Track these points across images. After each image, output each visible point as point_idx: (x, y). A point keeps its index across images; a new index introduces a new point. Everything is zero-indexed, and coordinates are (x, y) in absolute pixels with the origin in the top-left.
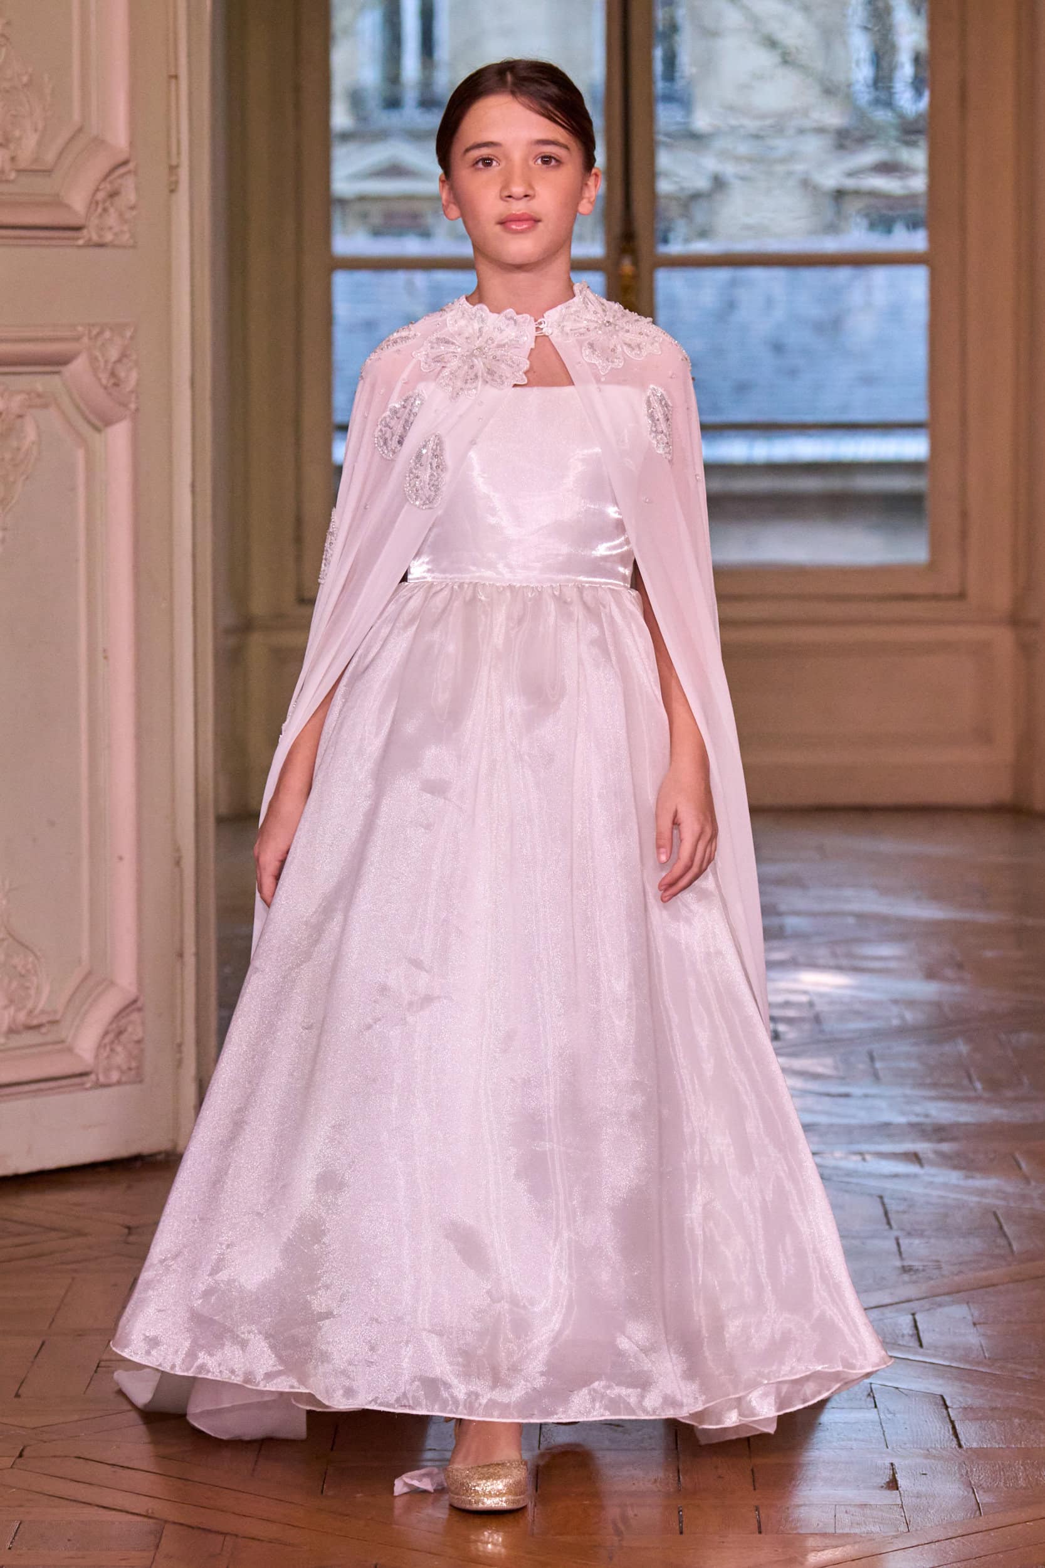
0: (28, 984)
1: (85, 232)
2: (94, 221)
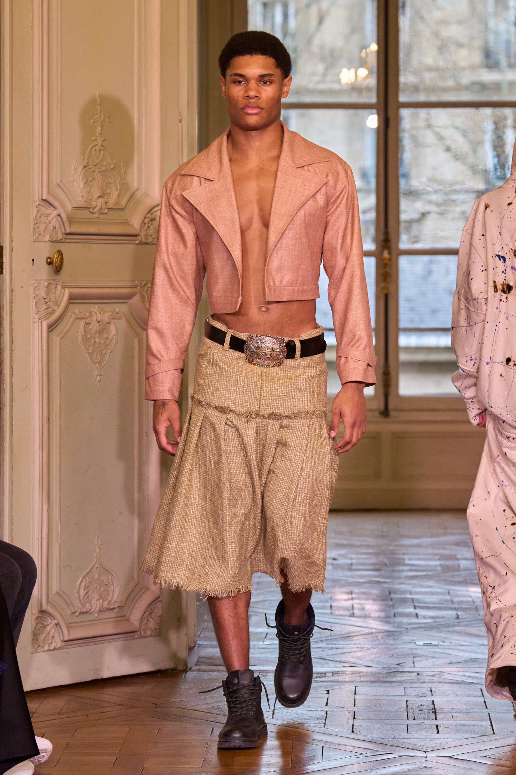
0: (109, 589)
1: (139, 238)
2: (143, 232)
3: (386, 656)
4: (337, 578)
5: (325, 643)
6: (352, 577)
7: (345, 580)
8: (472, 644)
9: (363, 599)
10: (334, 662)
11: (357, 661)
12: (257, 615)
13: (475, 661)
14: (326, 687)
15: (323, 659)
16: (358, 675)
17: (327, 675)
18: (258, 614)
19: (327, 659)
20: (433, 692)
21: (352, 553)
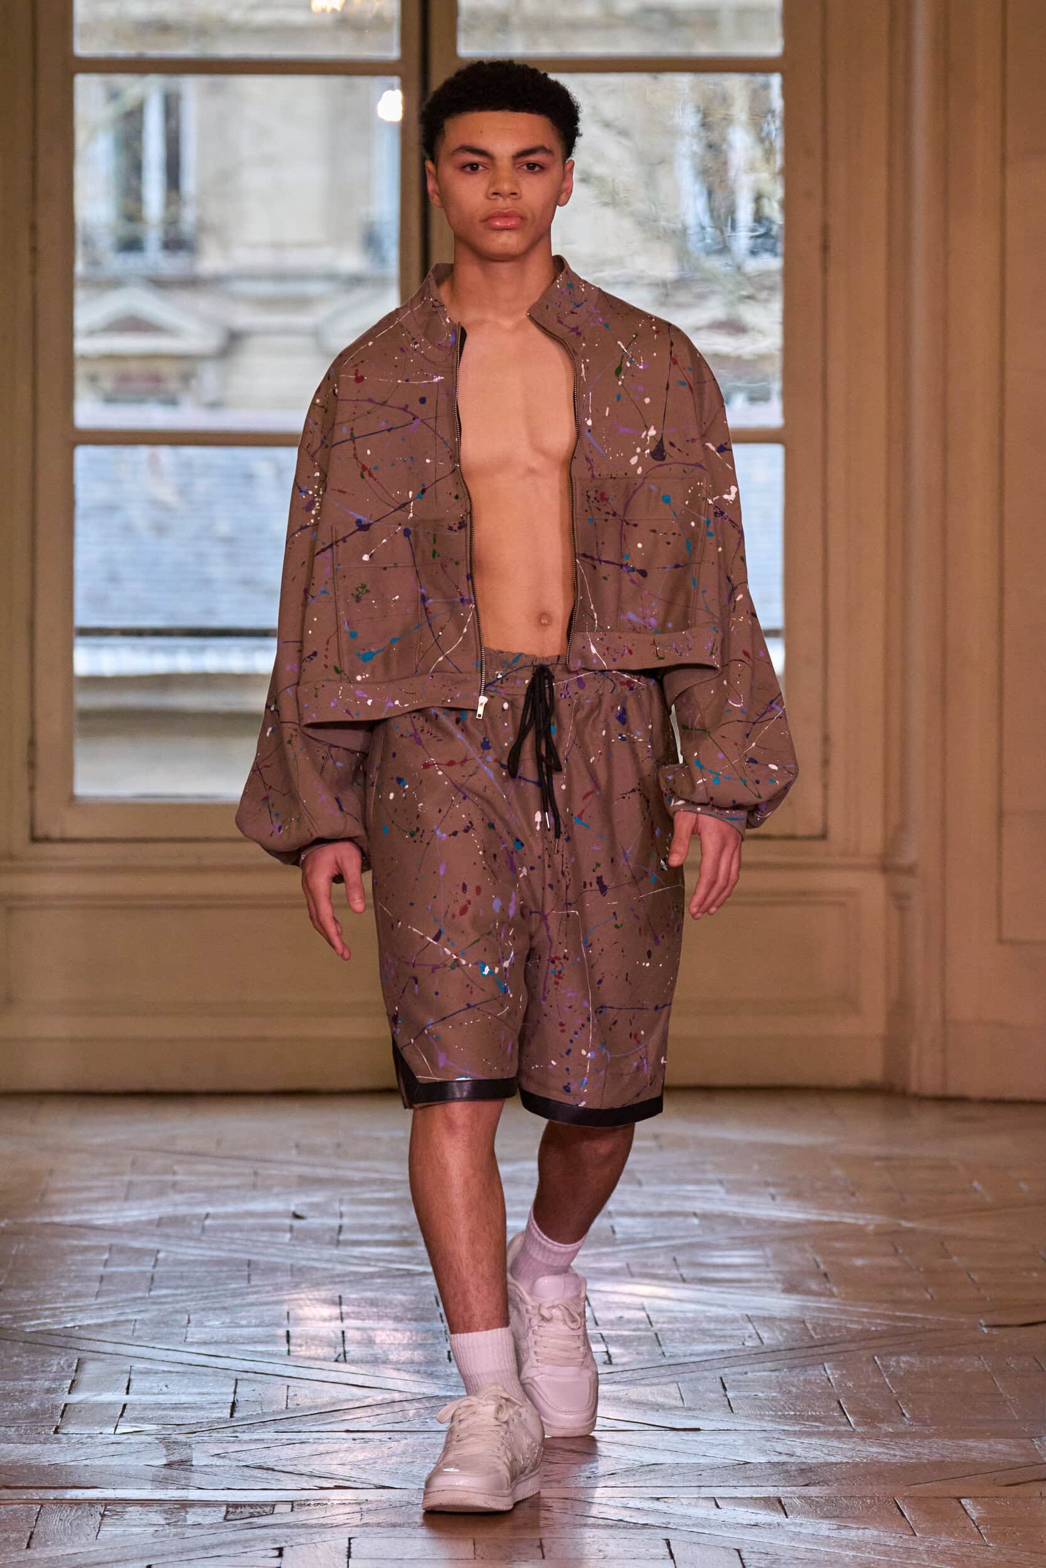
3: (428, 1461)
4: (304, 1263)
5: (273, 1428)
6: (342, 1263)
7: (325, 1269)
8: (646, 1428)
9: (369, 1318)
10: (295, 1477)
11: (354, 1474)
12: (103, 1360)
13: (650, 1471)
14: (275, 1541)
15: (268, 1469)
16: (357, 1508)
17: (278, 1509)
18: (103, 1356)
19: (276, 1468)
20: (545, 1550)
21: (341, 1201)
